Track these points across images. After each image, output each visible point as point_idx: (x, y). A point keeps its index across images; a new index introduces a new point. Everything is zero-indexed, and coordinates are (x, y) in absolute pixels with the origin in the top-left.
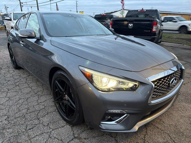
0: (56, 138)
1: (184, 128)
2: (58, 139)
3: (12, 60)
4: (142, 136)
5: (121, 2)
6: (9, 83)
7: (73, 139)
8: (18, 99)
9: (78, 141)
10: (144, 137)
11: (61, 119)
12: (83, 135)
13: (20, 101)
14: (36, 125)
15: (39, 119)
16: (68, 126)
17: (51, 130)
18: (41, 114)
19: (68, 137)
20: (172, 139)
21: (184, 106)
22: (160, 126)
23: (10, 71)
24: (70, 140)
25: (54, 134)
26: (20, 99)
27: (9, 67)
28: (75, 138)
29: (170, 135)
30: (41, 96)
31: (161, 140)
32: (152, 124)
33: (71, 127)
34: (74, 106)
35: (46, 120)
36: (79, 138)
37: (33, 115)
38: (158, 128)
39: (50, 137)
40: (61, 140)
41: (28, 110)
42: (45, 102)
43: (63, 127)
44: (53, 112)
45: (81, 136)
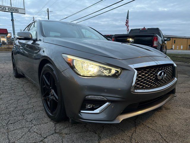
0: (36, 132)
1: (178, 128)
2: (37, 133)
3: (14, 69)
4: (130, 134)
5: (126, 25)
6: (6, 87)
7: (53, 134)
8: (9, 99)
9: (59, 135)
10: (132, 135)
11: (47, 116)
12: (66, 131)
13: (11, 102)
14: (19, 120)
15: (24, 116)
16: (52, 123)
17: (33, 125)
18: (28, 112)
19: (49, 132)
20: (163, 138)
21: (181, 110)
22: (151, 126)
23: (10, 79)
24: (50, 134)
25: (34, 129)
26: (11, 99)
27: (10, 76)
28: (56, 133)
29: (161, 134)
30: (33, 98)
31: (150, 138)
32: (143, 124)
33: (55, 124)
34: (57, 97)
35: (30, 117)
36: (60, 133)
37: (19, 112)
38: (149, 128)
39: (29, 131)
40: (40, 134)
41: (16, 108)
42: (35, 103)
43: (46, 123)
44: (41, 111)
45: (62, 132)
